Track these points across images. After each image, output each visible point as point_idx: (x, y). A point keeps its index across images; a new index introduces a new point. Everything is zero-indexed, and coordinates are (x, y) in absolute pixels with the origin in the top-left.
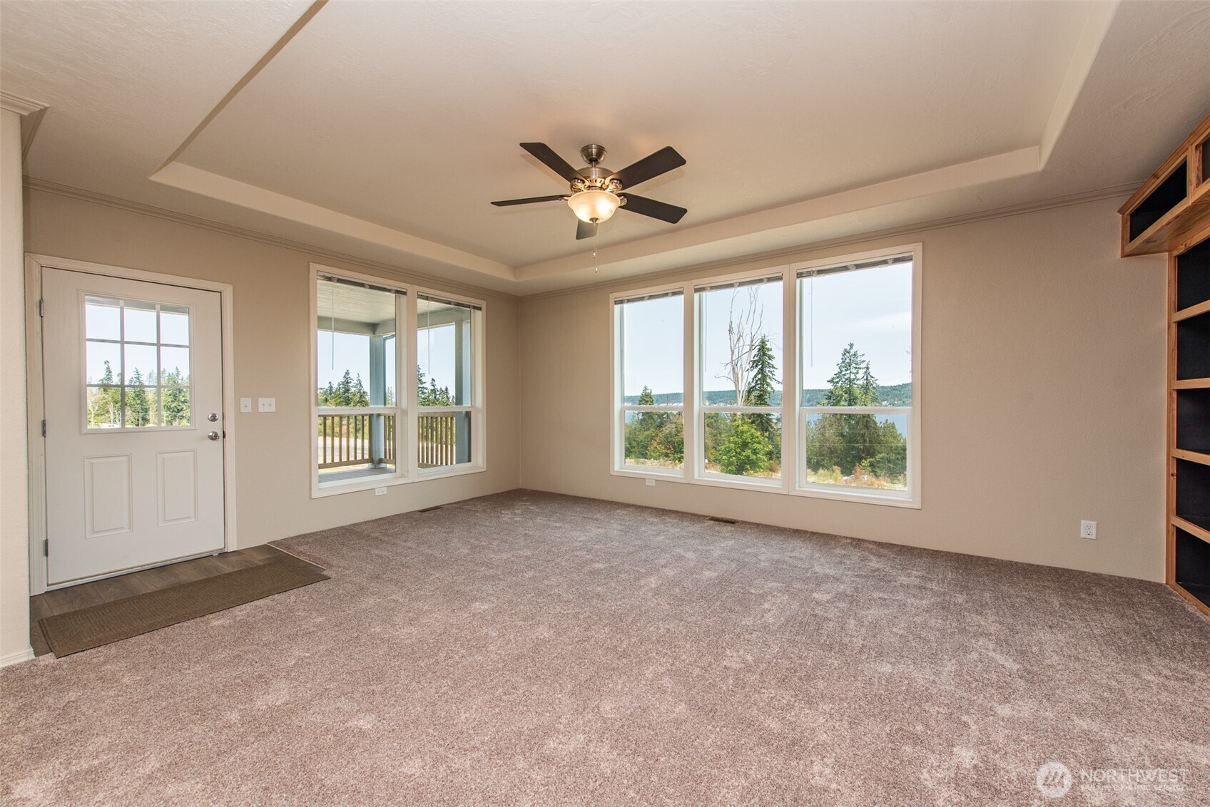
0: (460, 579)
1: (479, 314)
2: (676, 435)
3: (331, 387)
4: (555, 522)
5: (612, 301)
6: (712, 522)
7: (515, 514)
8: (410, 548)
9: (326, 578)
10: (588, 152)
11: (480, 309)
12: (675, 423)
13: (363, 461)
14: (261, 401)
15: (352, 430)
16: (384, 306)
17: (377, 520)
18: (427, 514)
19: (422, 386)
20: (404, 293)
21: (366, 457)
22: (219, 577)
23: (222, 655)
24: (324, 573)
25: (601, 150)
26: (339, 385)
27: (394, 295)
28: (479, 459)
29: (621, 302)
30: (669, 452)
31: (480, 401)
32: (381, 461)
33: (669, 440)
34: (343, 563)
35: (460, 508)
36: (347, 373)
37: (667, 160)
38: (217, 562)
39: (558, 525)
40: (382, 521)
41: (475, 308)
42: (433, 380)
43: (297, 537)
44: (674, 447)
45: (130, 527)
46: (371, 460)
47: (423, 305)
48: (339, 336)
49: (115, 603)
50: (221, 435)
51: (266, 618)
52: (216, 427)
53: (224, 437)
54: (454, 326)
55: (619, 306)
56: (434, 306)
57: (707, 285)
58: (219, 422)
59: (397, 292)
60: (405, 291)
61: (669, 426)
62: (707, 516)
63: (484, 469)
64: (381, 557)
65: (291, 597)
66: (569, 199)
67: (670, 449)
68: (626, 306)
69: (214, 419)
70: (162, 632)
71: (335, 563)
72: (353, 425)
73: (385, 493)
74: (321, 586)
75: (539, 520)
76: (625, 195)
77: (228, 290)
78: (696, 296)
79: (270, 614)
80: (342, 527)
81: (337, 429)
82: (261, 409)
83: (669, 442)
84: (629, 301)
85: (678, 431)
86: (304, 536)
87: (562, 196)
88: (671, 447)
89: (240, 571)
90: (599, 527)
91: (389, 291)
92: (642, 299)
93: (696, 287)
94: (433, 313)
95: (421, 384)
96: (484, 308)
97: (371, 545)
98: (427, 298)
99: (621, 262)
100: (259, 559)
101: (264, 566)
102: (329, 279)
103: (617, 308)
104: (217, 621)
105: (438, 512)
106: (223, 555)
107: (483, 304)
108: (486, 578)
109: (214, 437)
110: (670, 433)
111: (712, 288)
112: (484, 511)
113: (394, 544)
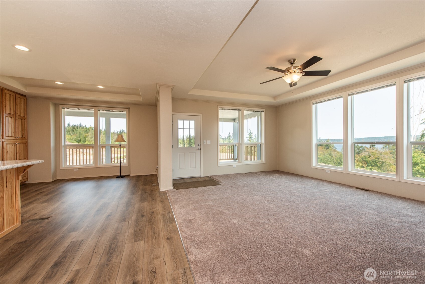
0: (252, 190)
1: (263, 113)
2: (368, 157)
3: (225, 138)
4: (286, 181)
5: (311, 103)
6: (356, 189)
7: (273, 177)
8: (241, 181)
9: (220, 185)
10: (290, 62)
11: (263, 112)
12: (368, 152)
13: (232, 159)
14: (208, 141)
15: (231, 151)
16: (235, 114)
17: (233, 174)
18: (247, 174)
19: (252, 137)
20: (241, 110)
21: (232, 158)
22: (199, 181)
23: (200, 195)
24: (220, 184)
25: (294, 60)
26: (227, 137)
27: (238, 111)
28: (263, 160)
29: (316, 103)
30: (364, 165)
31: (263, 141)
32: (236, 159)
33: (364, 159)
34: (224, 182)
35: (256, 174)
36: (230, 134)
37: (315, 60)
38: (199, 178)
39: (287, 182)
40: (235, 174)
41: (262, 112)
42: (255, 135)
43: (215, 175)
44: (367, 163)
45: (185, 169)
46: (234, 159)
47: (246, 113)
48: (224, 123)
49: (183, 183)
50: (200, 149)
51: (208, 190)
52: (199, 147)
53: (201, 149)
54: (257, 118)
55: (315, 105)
56: (249, 112)
57: (354, 93)
58: (200, 146)
59: (239, 110)
60: (241, 109)
61: (363, 153)
62: (354, 187)
63: (265, 163)
64: (233, 182)
65: (213, 187)
66: (284, 77)
67: (364, 164)
68: (318, 105)
69: (199, 145)
70: (191, 189)
71: (222, 182)
72: (231, 149)
73: (236, 167)
74: (219, 186)
75: (281, 180)
76: (304, 72)
77: (201, 115)
78: (350, 98)
79: (209, 189)
80: (225, 175)
81: (227, 151)
82: (208, 143)
83: (364, 161)
84: (318, 103)
85: (370, 156)
86: (216, 175)
87: (282, 77)
88: (365, 163)
89: (204, 181)
90: (302, 184)
91: (236, 110)
92: (324, 101)
93: (349, 94)
94: (248, 114)
95: (251, 136)
96: (265, 111)
97: (231, 179)
98: (247, 111)
99: (312, 90)
100: (207, 179)
101: (208, 180)
102: (222, 109)
103: (314, 106)
104: (200, 189)
105: (250, 174)
106: (201, 177)
107: (264, 110)
108: (260, 191)
109: (199, 150)
110: (364, 156)
111: (357, 93)
112: (264, 175)
113: (237, 180)
